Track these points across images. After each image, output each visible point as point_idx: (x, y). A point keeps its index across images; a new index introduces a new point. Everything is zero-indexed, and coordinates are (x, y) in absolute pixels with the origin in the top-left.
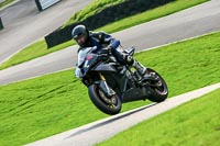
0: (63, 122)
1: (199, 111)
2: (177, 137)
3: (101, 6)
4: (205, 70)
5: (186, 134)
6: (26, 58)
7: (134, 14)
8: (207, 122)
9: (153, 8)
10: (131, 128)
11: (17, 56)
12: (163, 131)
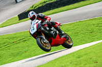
0: (24, 55)
1: (87, 54)
2: (76, 64)
3: (45, 2)
4: (91, 35)
5: (80, 64)
6: (9, 24)
7: (60, 7)
8: (90, 59)
9: (69, 5)
10: (55, 60)
11: (4, 23)
12: (70, 62)
